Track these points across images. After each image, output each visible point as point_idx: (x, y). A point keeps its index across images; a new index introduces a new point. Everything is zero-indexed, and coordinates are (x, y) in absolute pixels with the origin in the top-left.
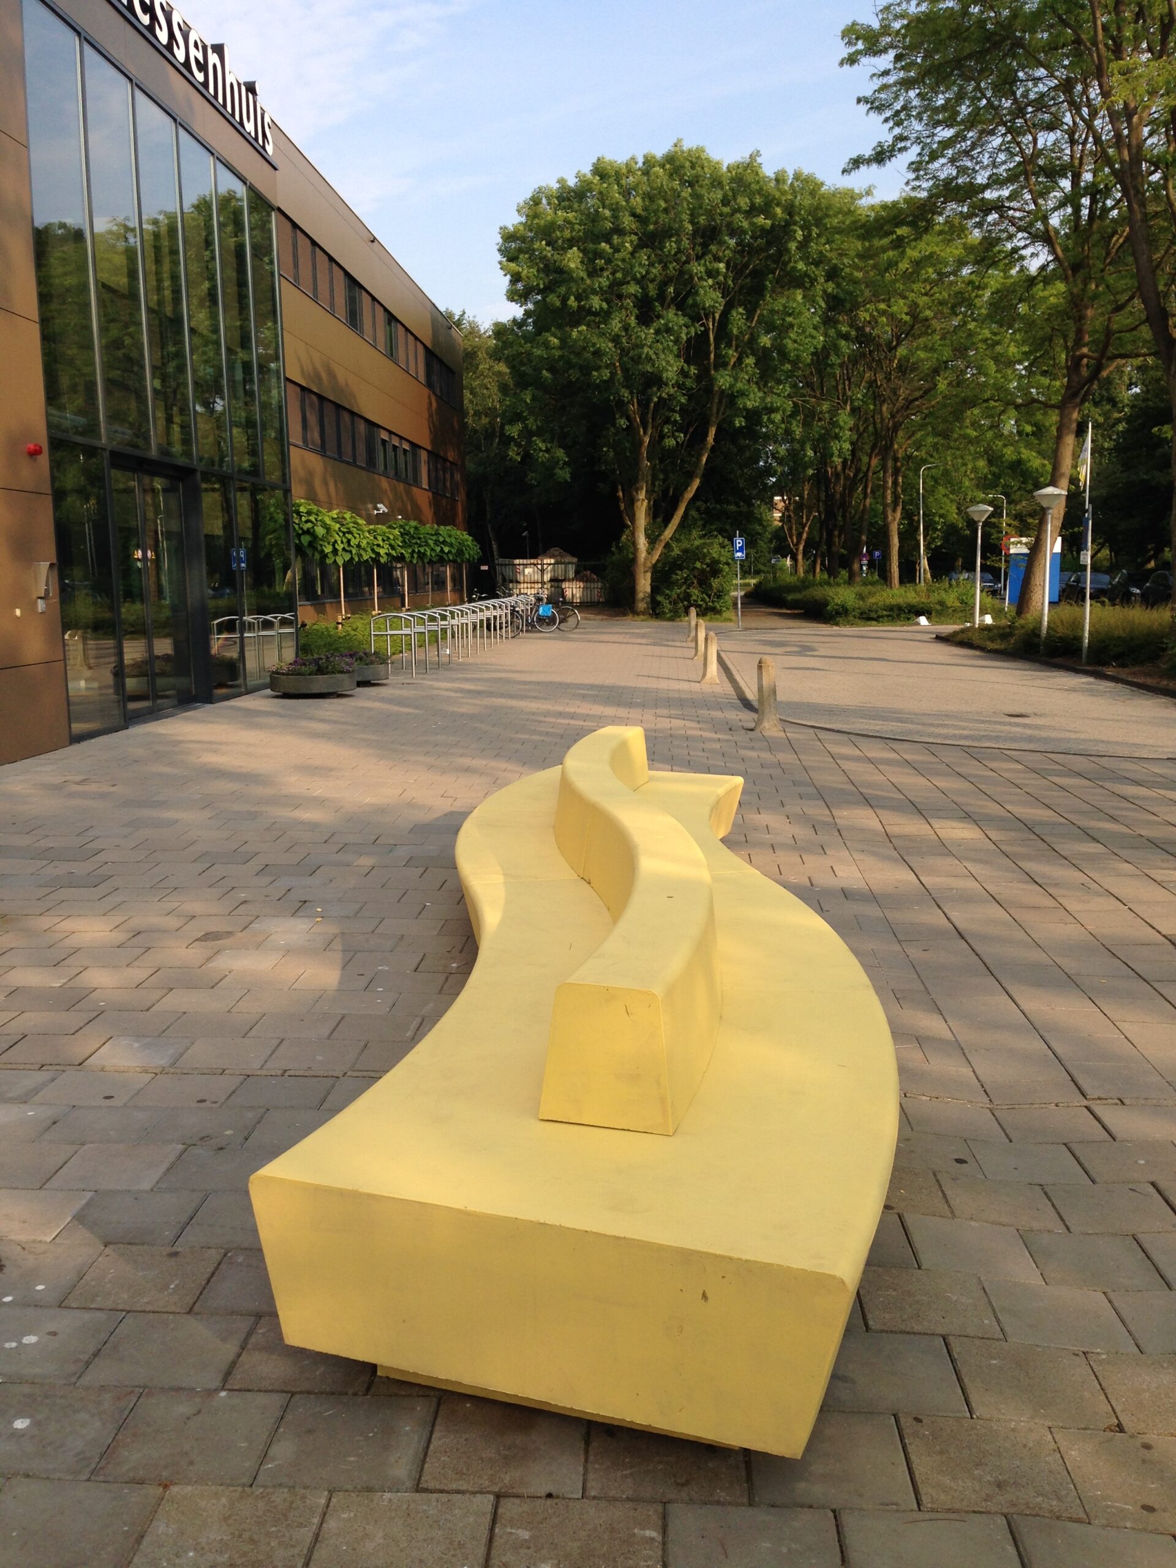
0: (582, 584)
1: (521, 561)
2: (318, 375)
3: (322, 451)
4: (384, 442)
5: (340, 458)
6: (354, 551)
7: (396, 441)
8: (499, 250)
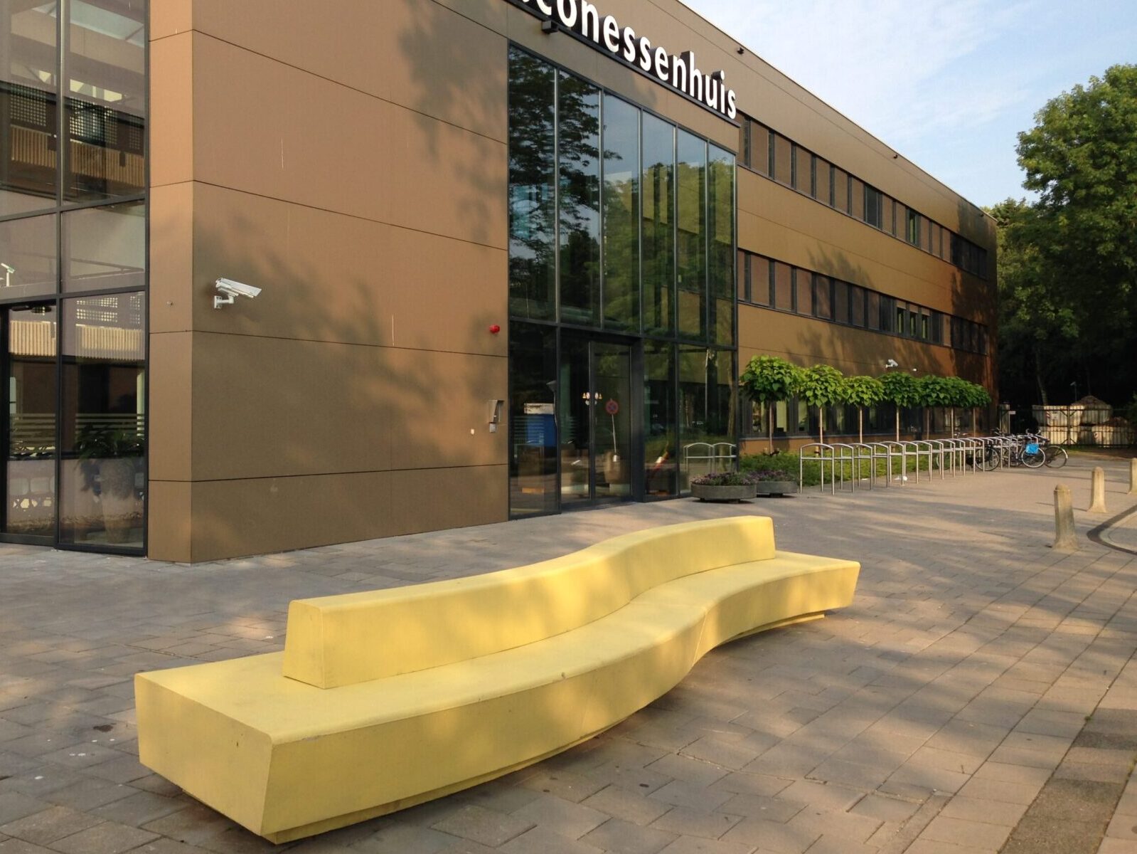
0: (1112, 429)
1: (1051, 407)
2: (829, 264)
3: (832, 319)
4: (900, 311)
5: (850, 322)
6: (830, 396)
7: (914, 309)
8: (1017, 151)
